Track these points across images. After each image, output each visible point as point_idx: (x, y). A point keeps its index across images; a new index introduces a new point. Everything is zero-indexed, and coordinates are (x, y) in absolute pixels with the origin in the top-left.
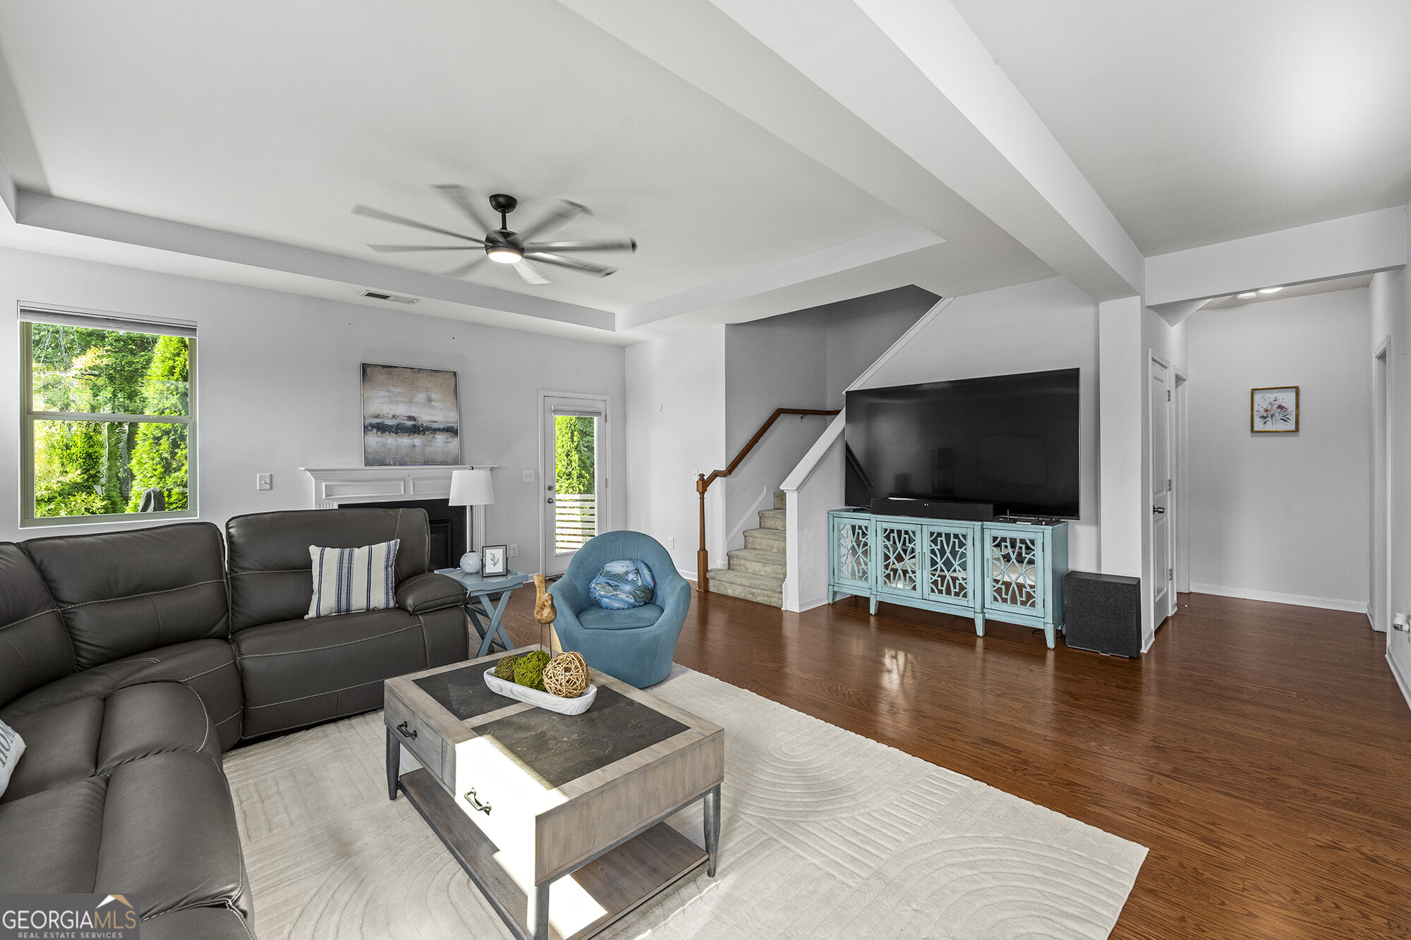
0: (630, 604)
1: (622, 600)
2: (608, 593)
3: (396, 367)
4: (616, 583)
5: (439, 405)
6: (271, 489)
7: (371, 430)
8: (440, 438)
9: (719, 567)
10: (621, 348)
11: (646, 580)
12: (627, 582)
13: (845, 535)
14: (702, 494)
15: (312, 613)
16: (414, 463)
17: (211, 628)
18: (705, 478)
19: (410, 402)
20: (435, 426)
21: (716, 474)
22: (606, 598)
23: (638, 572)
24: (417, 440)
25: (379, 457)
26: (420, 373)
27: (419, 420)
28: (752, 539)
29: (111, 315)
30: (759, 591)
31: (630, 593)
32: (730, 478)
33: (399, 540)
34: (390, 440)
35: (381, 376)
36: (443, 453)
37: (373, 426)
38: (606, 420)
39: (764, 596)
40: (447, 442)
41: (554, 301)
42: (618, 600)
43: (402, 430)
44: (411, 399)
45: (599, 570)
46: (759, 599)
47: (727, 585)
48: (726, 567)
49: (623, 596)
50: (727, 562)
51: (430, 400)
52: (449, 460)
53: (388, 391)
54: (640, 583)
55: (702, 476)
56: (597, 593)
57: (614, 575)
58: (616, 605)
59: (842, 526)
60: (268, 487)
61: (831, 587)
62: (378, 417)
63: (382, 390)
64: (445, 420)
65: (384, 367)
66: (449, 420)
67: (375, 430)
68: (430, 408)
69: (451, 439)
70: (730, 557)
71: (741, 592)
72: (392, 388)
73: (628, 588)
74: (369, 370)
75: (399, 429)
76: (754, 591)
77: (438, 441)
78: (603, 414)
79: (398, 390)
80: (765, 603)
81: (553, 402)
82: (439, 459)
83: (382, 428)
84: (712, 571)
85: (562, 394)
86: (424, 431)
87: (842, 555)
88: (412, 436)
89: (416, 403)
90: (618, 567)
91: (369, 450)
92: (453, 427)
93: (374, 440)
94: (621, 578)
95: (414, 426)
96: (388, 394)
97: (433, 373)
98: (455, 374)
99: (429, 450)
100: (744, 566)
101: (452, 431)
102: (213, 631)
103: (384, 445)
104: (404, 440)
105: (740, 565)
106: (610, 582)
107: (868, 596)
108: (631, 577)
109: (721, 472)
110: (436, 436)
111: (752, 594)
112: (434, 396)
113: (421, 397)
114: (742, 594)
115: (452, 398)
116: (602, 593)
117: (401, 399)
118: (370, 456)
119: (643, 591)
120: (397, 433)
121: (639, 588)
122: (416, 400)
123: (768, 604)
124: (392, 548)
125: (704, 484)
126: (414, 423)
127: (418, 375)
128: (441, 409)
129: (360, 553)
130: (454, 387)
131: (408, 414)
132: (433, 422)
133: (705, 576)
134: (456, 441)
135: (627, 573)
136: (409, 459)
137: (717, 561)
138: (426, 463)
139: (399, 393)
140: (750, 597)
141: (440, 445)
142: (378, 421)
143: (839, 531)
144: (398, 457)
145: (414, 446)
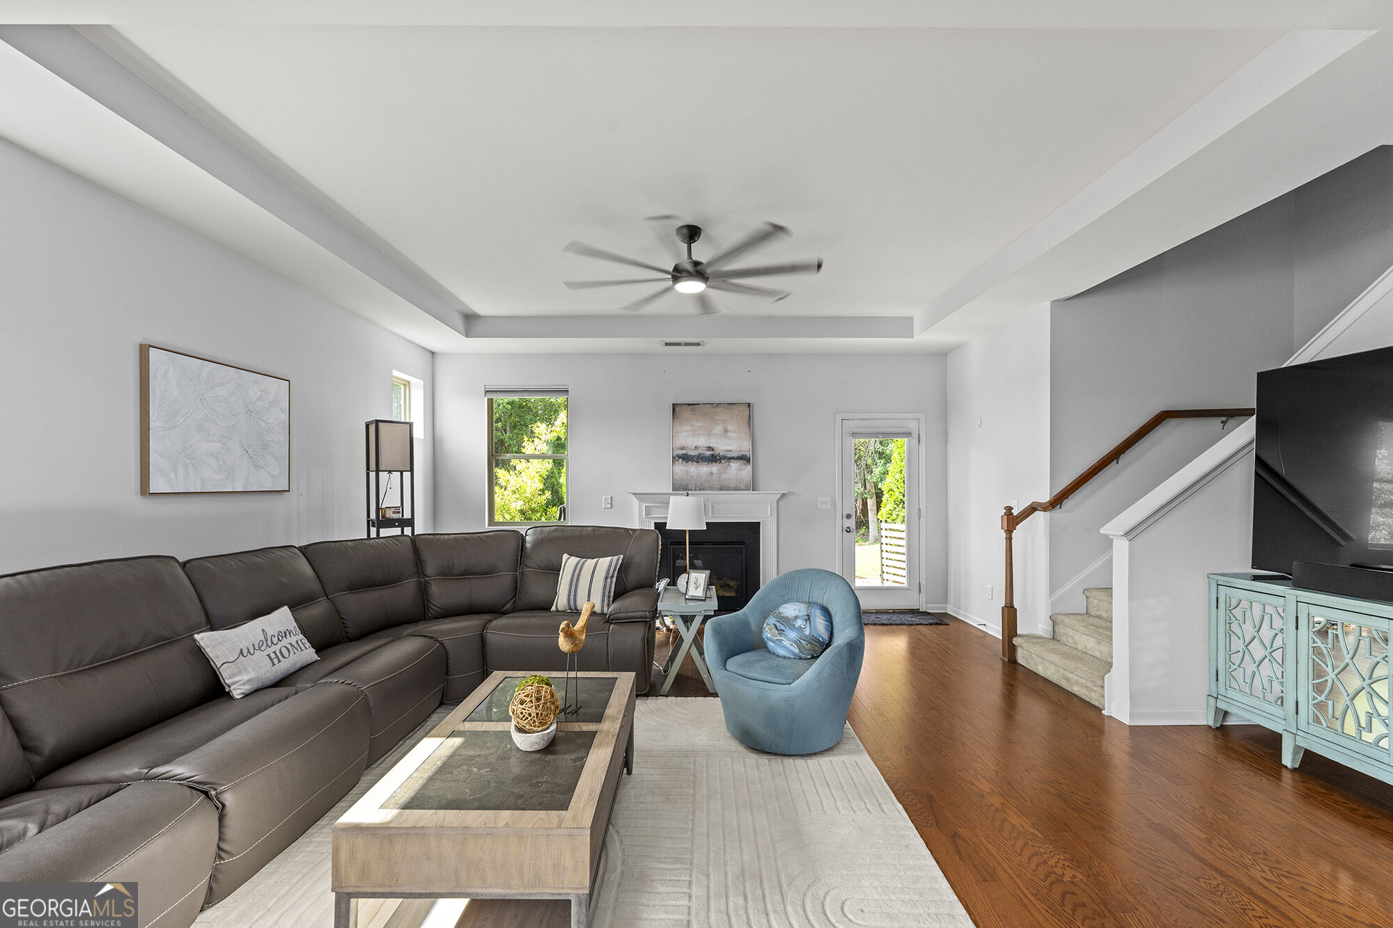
0: (794, 654)
1: (785, 648)
2: (773, 636)
3: (698, 404)
4: (782, 627)
5: (733, 435)
6: (612, 508)
7: (678, 460)
8: (734, 466)
9: (1041, 634)
10: (941, 356)
11: (816, 629)
12: (793, 627)
13: (1240, 618)
14: (1009, 532)
15: (553, 608)
16: (711, 488)
17: (503, 607)
18: (1015, 512)
19: (710, 434)
20: (730, 455)
21: (1032, 509)
22: (772, 641)
23: (809, 619)
24: (715, 468)
25: (683, 483)
26: (718, 407)
27: (717, 450)
28: (1096, 601)
29: (524, 387)
30: (1076, 678)
31: (795, 642)
32: (1057, 513)
33: (622, 556)
34: (693, 469)
35: (686, 413)
36: (737, 480)
37: (679, 457)
38: (919, 441)
39: (1083, 686)
40: (740, 470)
41: (858, 317)
42: (782, 646)
43: (702, 459)
44: (711, 431)
45: (771, 611)
46: (1076, 690)
47: (1038, 660)
48: (1050, 635)
49: (786, 643)
50: (1050, 628)
51: (726, 431)
52: (742, 486)
53: (692, 426)
54: (807, 632)
55: (1009, 510)
56: (765, 634)
57: (783, 617)
58: (781, 652)
59: (1234, 603)
60: (609, 506)
61: (1212, 700)
62: (683, 448)
63: (687, 425)
64: (739, 449)
65: (689, 405)
66: (743, 449)
67: (681, 460)
68: (726, 438)
69: (744, 467)
70: (1054, 620)
71: (1054, 674)
72: (694, 423)
73: (793, 635)
74: (677, 409)
75: (700, 459)
76: (1070, 676)
77: (732, 468)
78: (915, 435)
79: (700, 424)
80: (1084, 697)
81: (851, 425)
82: (732, 485)
83: (686, 458)
84: (1021, 636)
85: (864, 416)
86: (720, 460)
87: (1234, 650)
88: (710, 465)
89: (715, 435)
90: (789, 610)
91: (676, 477)
92: (746, 455)
93: (681, 468)
94: (788, 622)
95: (713, 455)
96: (692, 428)
97: (730, 406)
98: (749, 404)
99: (724, 476)
100: (1071, 637)
101: (744, 459)
102: (504, 610)
103: (687, 472)
104: (703, 469)
105: (1066, 635)
106: (778, 624)
107: (1281, 732)
108: (799, 623)
109: (1040, 504)
110: (731, 464)
111: (1068, 680)
112: (729, 428)
113: (718, 429)
114: (1055, 676)
115: (746, 428)
116: (769, 635)
117: (702, 432)
118: (677, 483)
119: (810, 643)
120: (698, 462)
121: (805, 638)
122: (714, 432)
123: (1087, 699)
124: (614, 562)
125: (1012, 521)
126: (712, 452)
127: (717, 409)
128: (736, 439)
129: (590, 563)
130: (747, 417)
131: (707, 445)
132: (728, 451)
133: (1010, 641)
134: (749, 468)
135: (796, 617)
136: (707, 485)
137: (1032, 623)
138: (721, 489)
139: (701, 426)
140: (1064, 684)
141: (735, 472)
142: (684, 452)
143: (1229, 610)
144: (698, 484)
145: (712, 473)
